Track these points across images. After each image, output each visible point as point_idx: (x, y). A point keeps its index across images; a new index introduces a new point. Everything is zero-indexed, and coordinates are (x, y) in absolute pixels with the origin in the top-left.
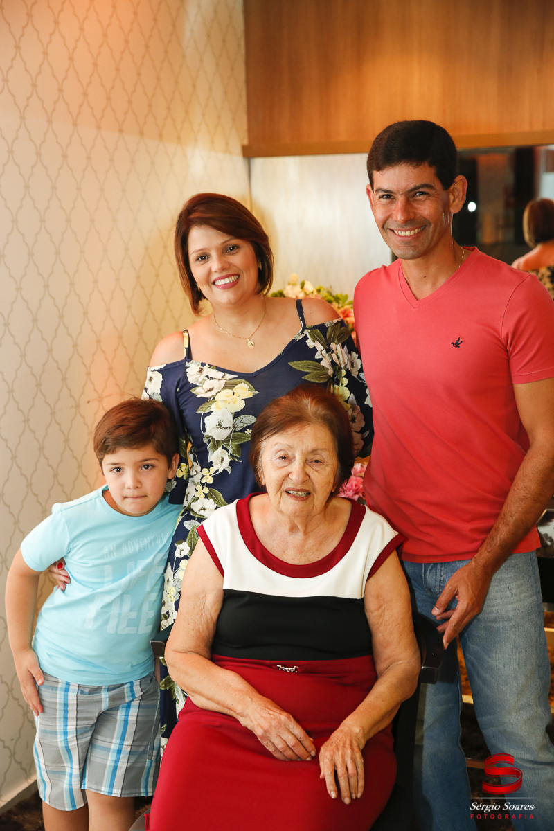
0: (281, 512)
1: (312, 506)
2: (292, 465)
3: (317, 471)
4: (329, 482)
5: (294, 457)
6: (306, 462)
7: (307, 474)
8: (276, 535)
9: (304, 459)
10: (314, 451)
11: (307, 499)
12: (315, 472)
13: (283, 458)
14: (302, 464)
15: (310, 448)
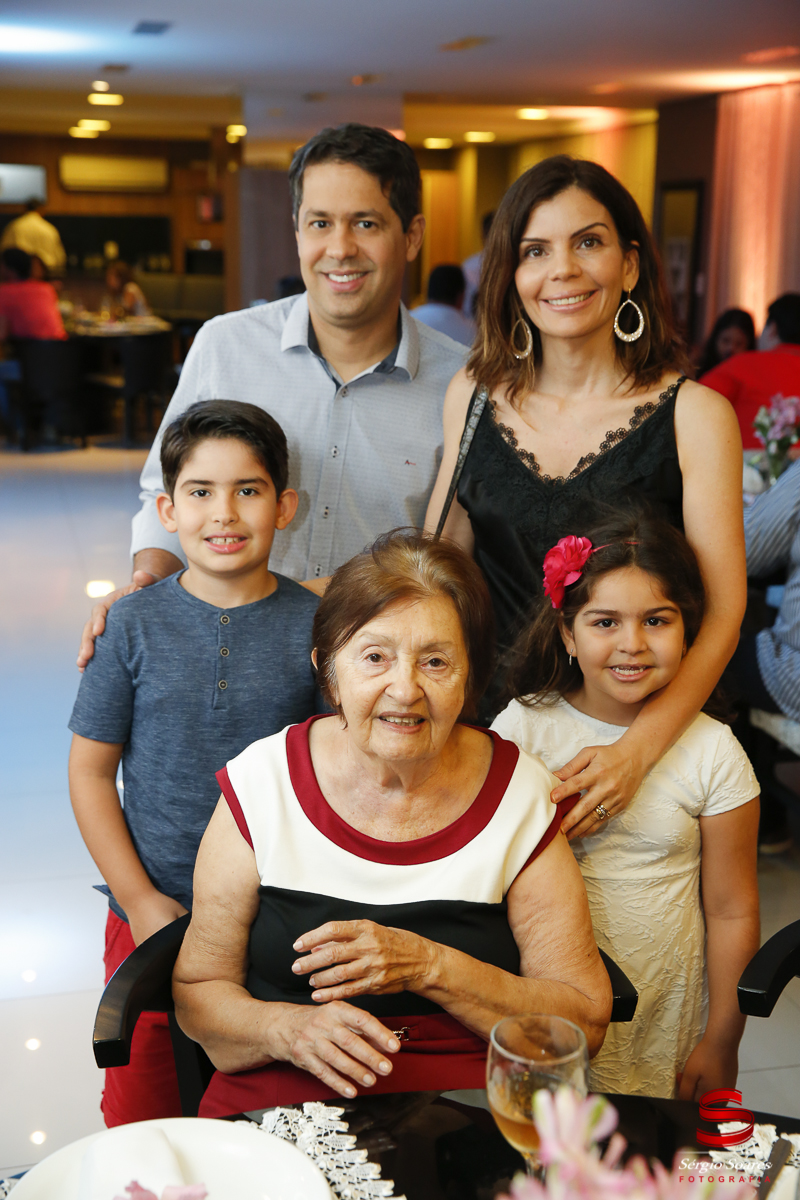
0: (372, 755)
1: (426, 743)
2: (391, 672)
3: (437, 681)
4: (458, 700)
5: (395, 658)
6: (417, 665)
7: (419, 687)
8: (357, 791)
9: (414, 661)
10: (430, 648)
11: (419, 731)
12: (434, 684)
13: (376, 658)
14: (410, 670)
15: (423, 643)
